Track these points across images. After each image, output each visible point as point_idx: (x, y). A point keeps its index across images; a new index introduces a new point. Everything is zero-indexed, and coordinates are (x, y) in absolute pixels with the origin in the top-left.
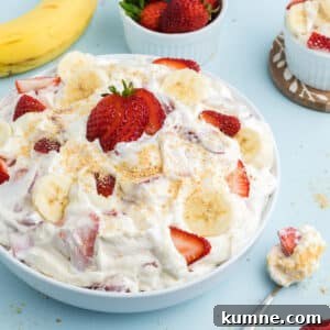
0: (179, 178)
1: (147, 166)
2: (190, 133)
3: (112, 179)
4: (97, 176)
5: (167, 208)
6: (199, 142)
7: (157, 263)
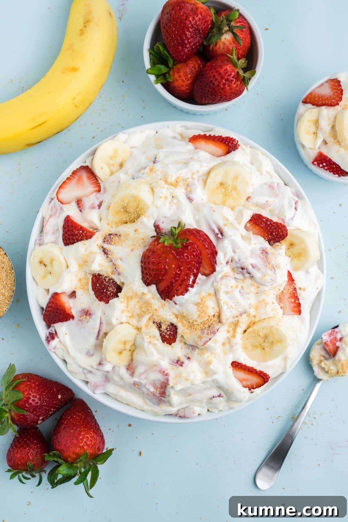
0: (236, 319)
1: (207, 318)
2: (243, 269)
3: (174, 328)
4: (159, 326)
5: (227, 346)
6: (252, 277)
7: (223, 394)
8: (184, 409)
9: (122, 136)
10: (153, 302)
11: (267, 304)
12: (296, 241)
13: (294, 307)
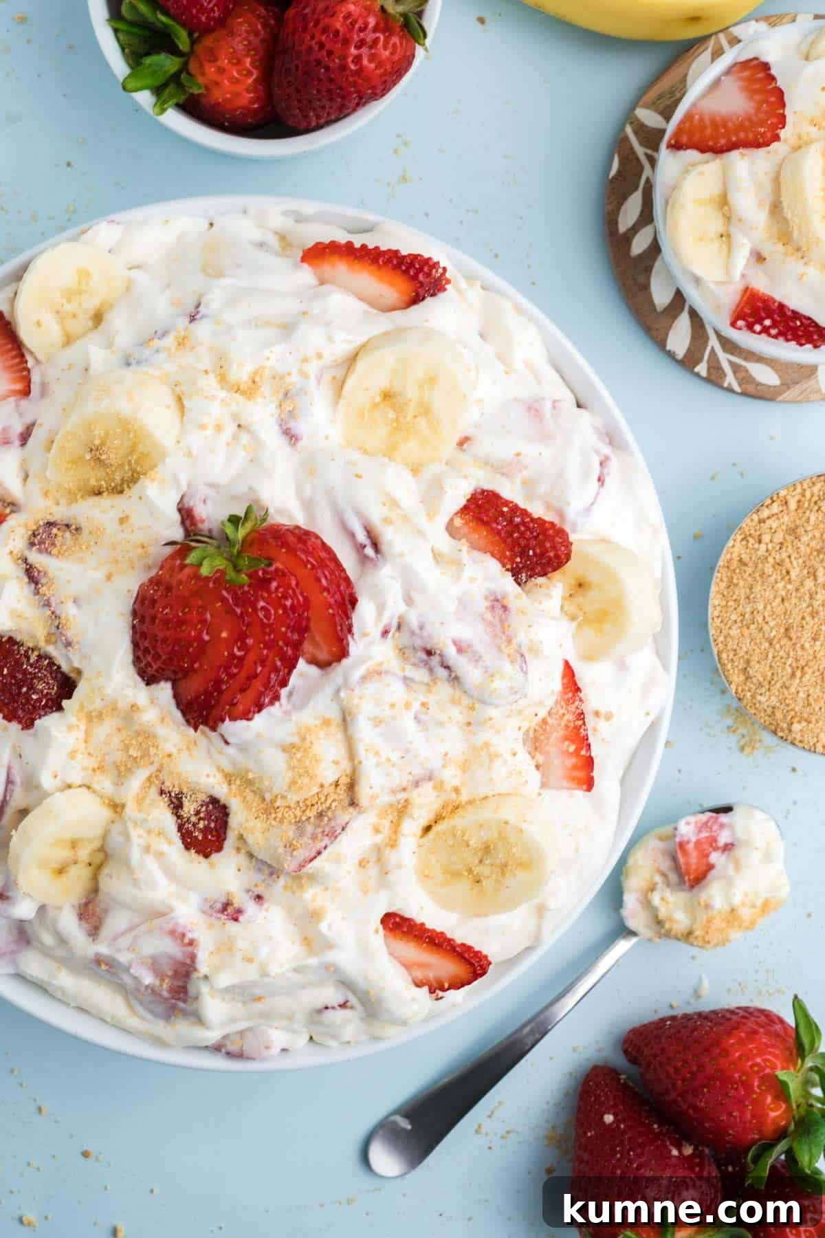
0: (402, 796)
1: (315, 790)
2: (429, 653)
3: (218, 812)
4: (176, 805)
5: (373, 871)
6: (455, 679)
7: (353, 1001)
8: (241, 1033)
9: (105, 233)
10: (161, 731)
11: (493, 757)
12: (593, 577)
13: (575, 767)
